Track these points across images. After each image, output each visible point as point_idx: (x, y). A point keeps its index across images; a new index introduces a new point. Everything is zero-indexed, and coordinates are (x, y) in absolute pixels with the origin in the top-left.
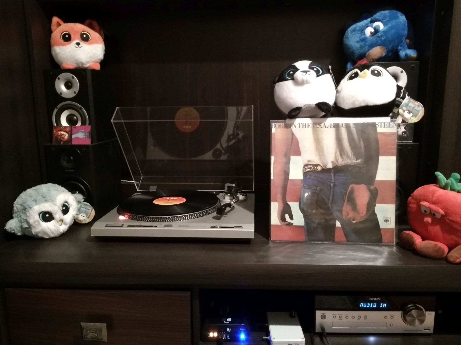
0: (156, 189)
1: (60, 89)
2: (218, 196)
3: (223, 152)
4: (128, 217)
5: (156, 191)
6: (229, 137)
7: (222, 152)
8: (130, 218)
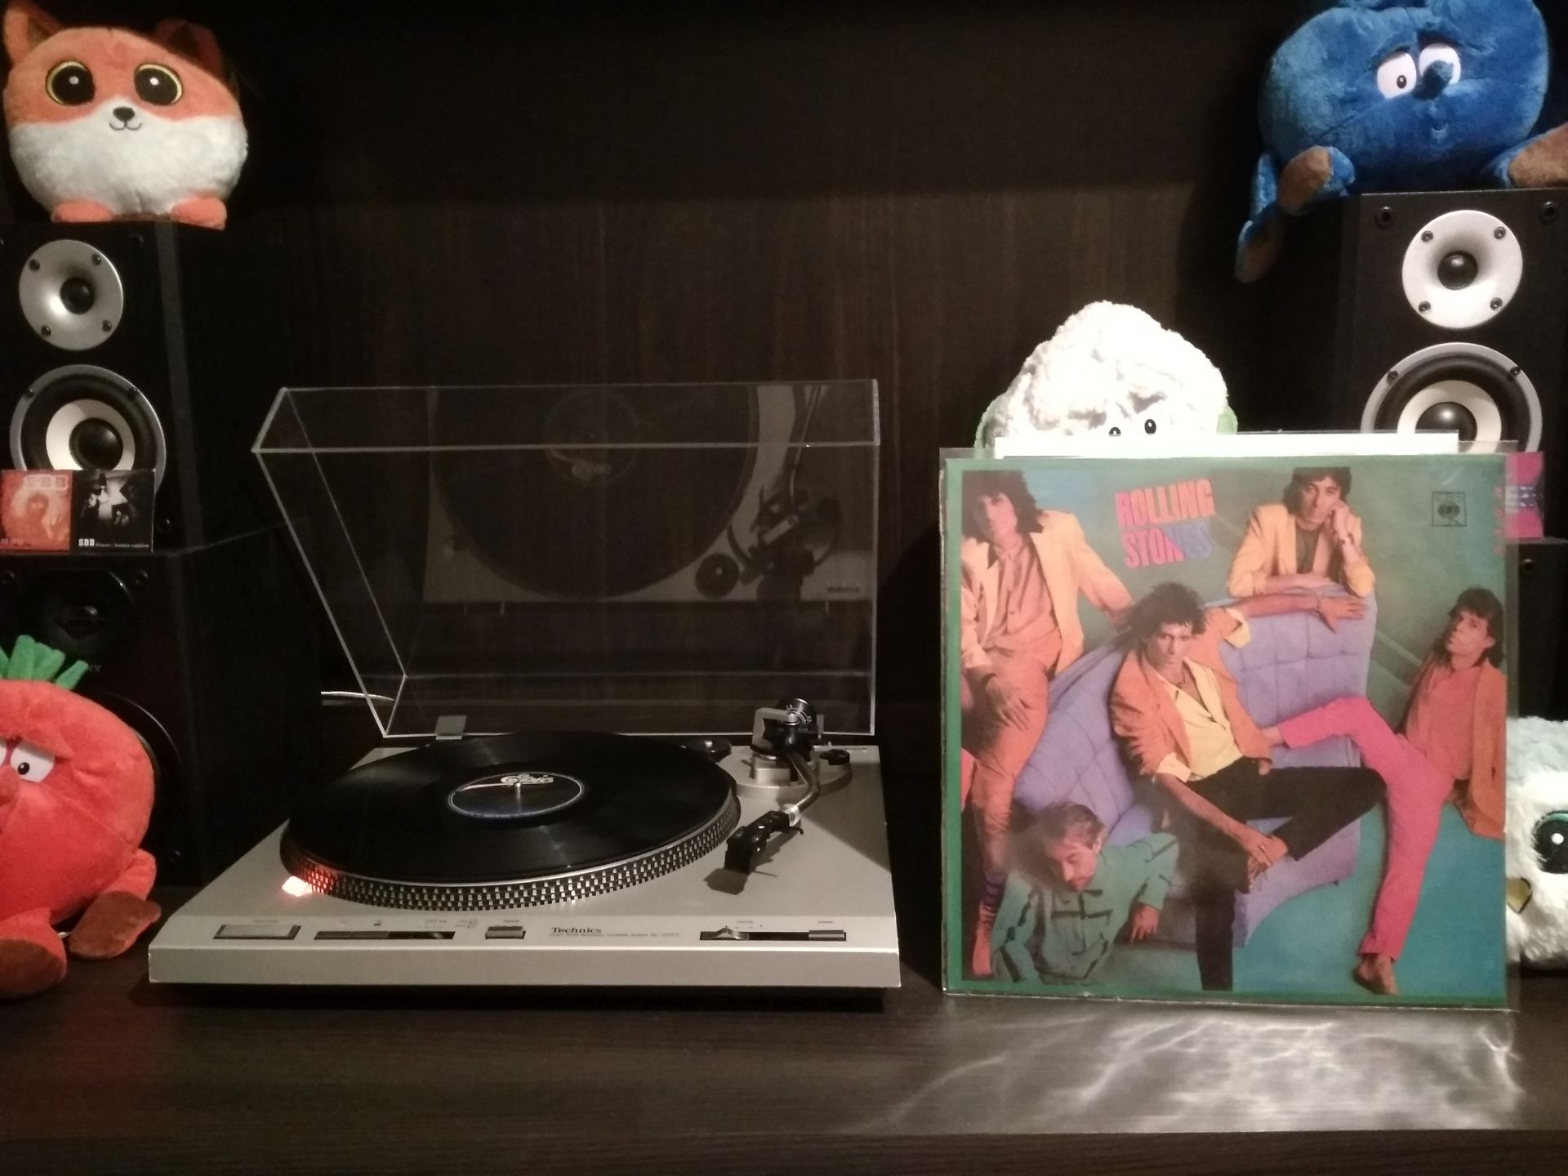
0: (462, 730)
1: (42, 311)
2: (725, 764)
3: (741, 568)
4: (325, 886)
5: (463, 738)
6: (764, 509)
7: (736, 570)
8: (334, 892)
